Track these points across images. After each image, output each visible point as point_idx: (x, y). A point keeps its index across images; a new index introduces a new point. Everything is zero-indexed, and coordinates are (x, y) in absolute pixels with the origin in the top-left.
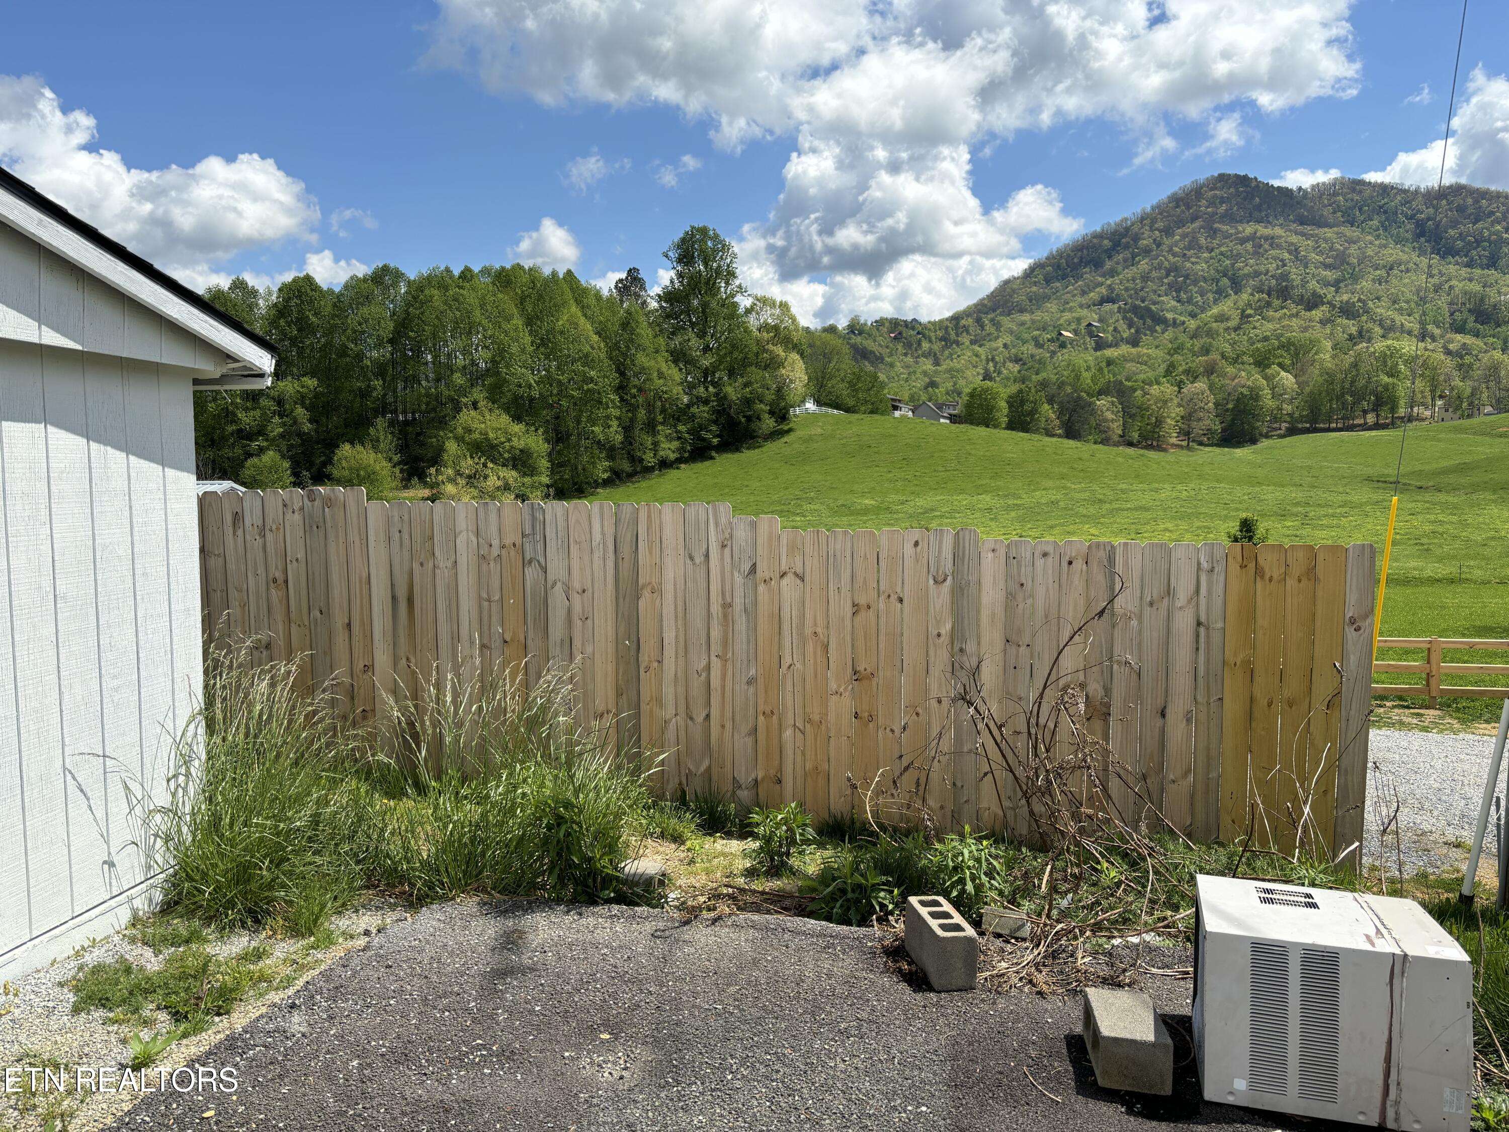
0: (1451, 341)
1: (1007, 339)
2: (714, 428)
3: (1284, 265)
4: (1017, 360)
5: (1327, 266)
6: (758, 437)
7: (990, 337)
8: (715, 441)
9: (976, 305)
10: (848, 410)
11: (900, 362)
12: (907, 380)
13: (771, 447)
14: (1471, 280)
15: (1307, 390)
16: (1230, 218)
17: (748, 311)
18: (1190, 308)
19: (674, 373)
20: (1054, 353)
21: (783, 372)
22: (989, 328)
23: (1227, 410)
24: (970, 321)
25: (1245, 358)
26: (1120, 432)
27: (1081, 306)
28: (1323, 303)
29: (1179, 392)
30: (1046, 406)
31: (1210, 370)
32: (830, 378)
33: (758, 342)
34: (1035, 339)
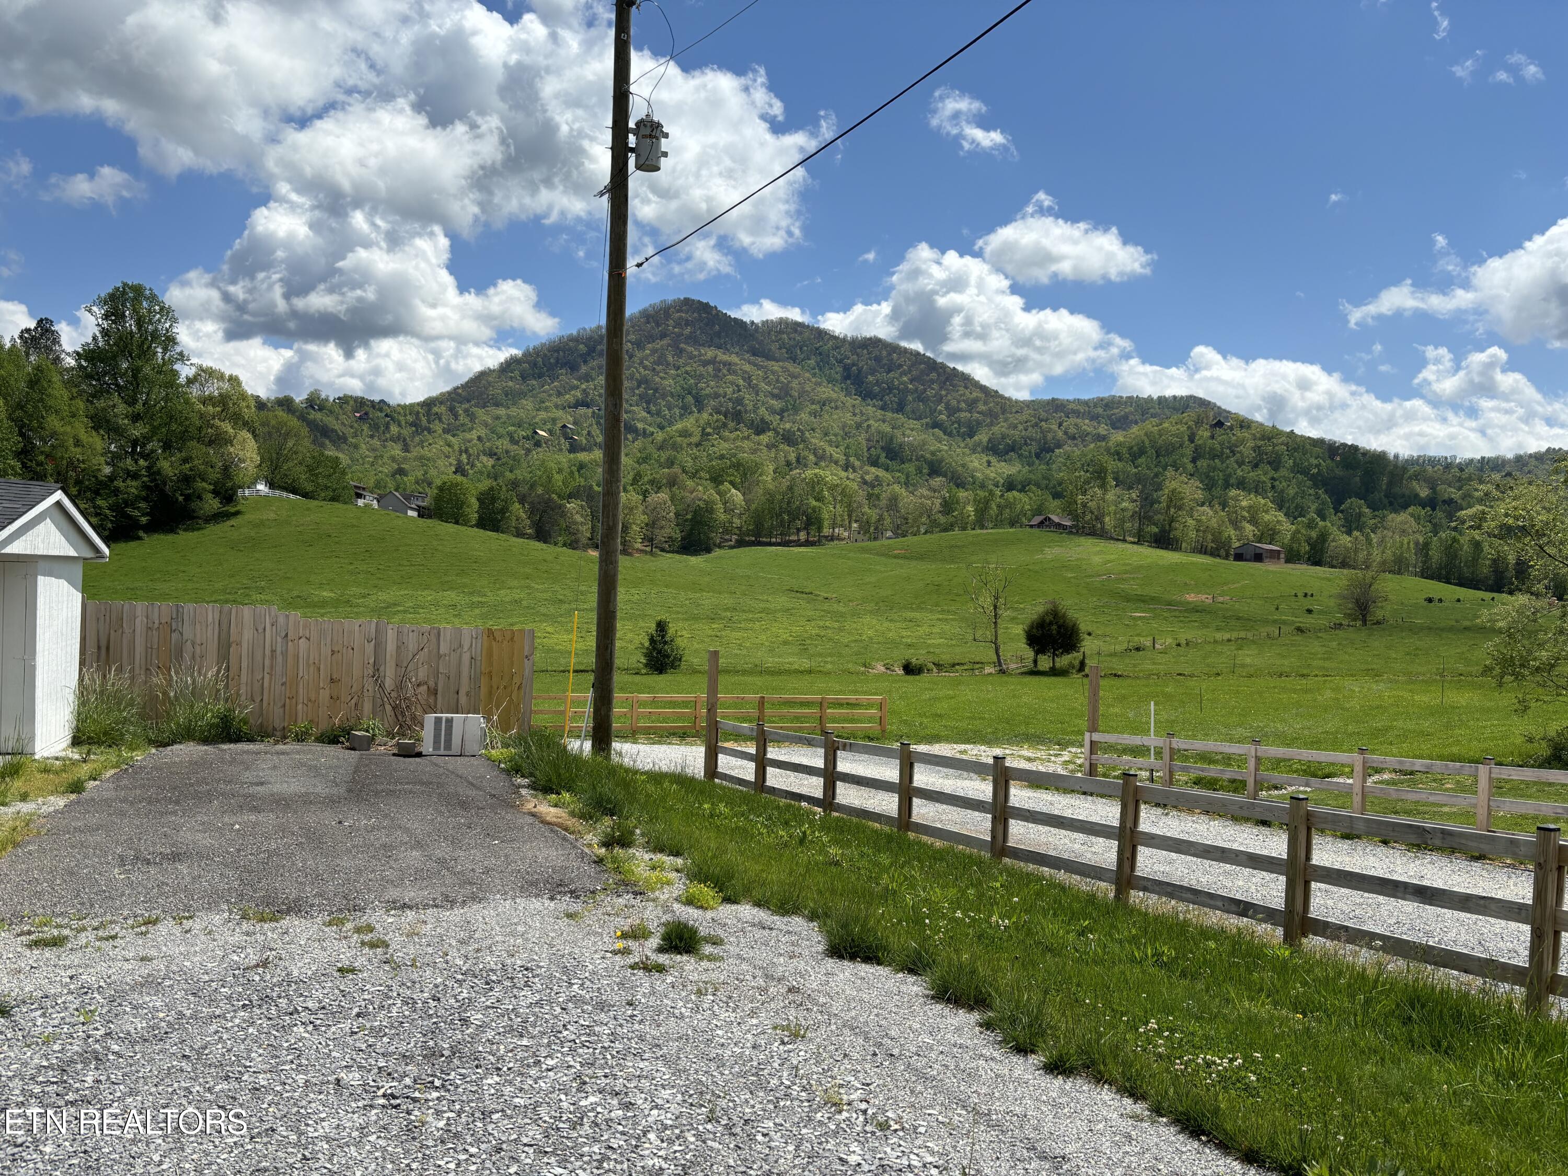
0: (867, 473)
1: (483, 432)
2: (143, 505)
3: (739, 391)
4: (491, 454)
5: (774, 396)
6: (199, 518)
7: (463, 428)
8: (144, 520)
9: (449, 393)
10: (305, 495)
11: (366, 445)
12: (372, 464)
13: (214, 531)
14: (884, 421)
15: (753, 506)
16: (693, 340)
17: (190, 381)
18: (659, 420)
19: (97, 441)
20: (528, 451)
21: (232, 450)
22: (463, 418)
23: (686, 520)
24: (441, 410)
25: (702, 474)
26: (589, 535)
27: (557, 406)
28: (769, 430)
29: (644, 500)
30: (517, 505)
31: (672, 483)
32: (287, 460)
33: (201, 416)
34: (511, 435)
